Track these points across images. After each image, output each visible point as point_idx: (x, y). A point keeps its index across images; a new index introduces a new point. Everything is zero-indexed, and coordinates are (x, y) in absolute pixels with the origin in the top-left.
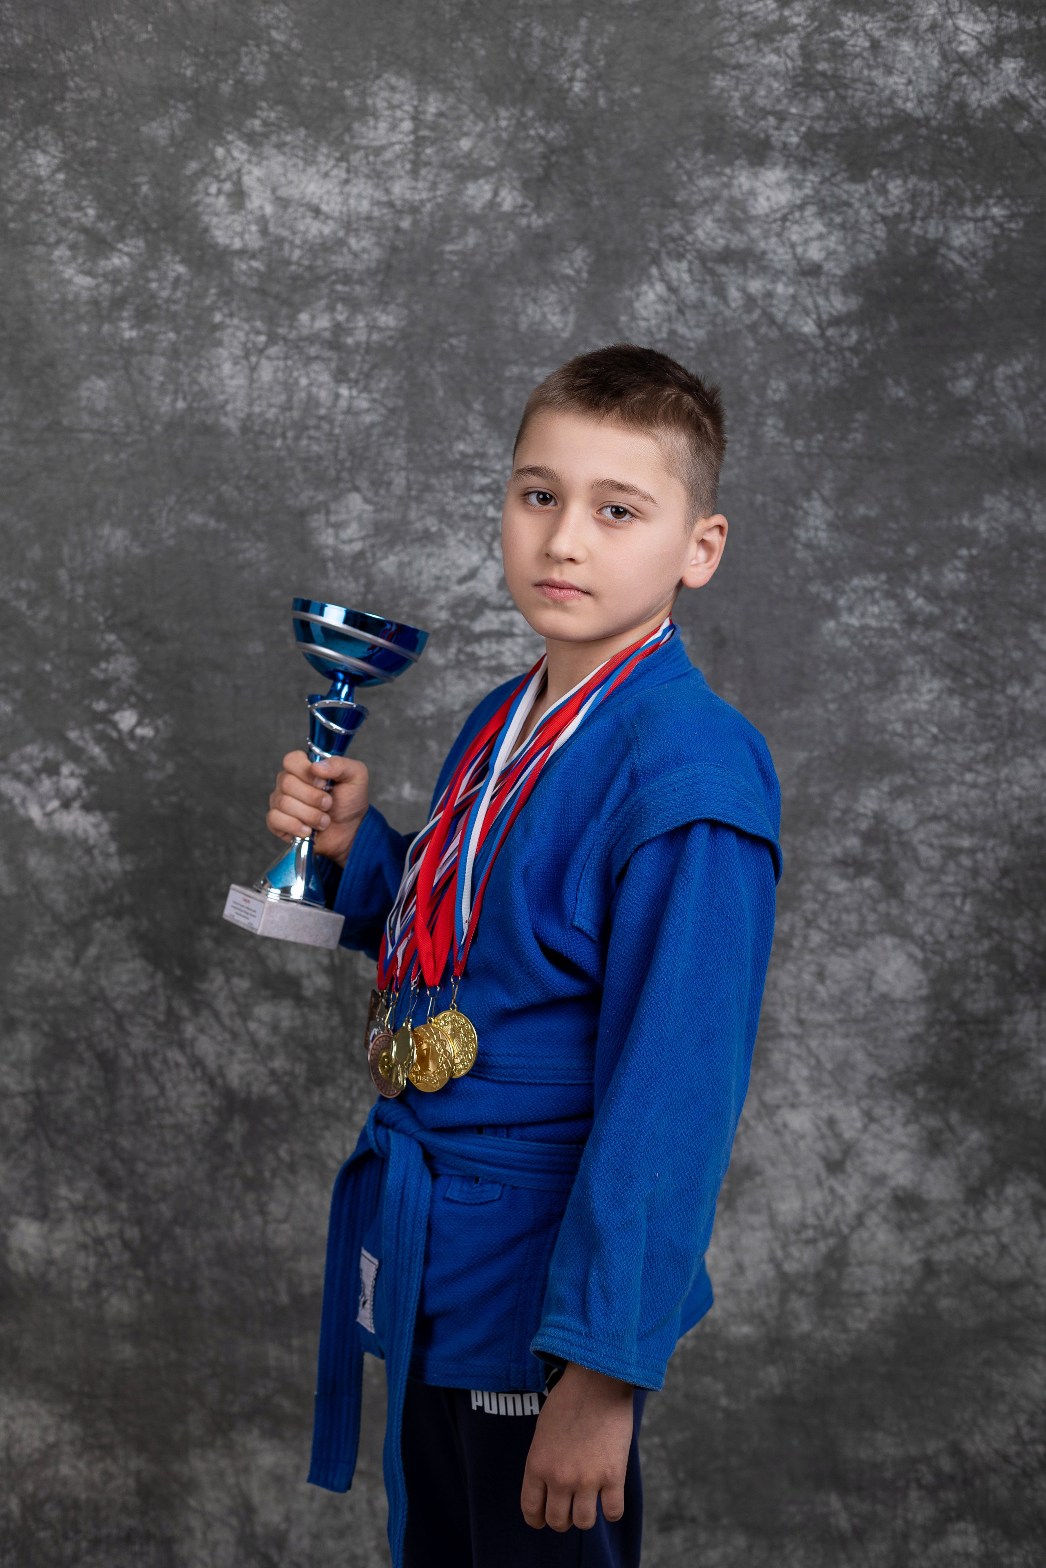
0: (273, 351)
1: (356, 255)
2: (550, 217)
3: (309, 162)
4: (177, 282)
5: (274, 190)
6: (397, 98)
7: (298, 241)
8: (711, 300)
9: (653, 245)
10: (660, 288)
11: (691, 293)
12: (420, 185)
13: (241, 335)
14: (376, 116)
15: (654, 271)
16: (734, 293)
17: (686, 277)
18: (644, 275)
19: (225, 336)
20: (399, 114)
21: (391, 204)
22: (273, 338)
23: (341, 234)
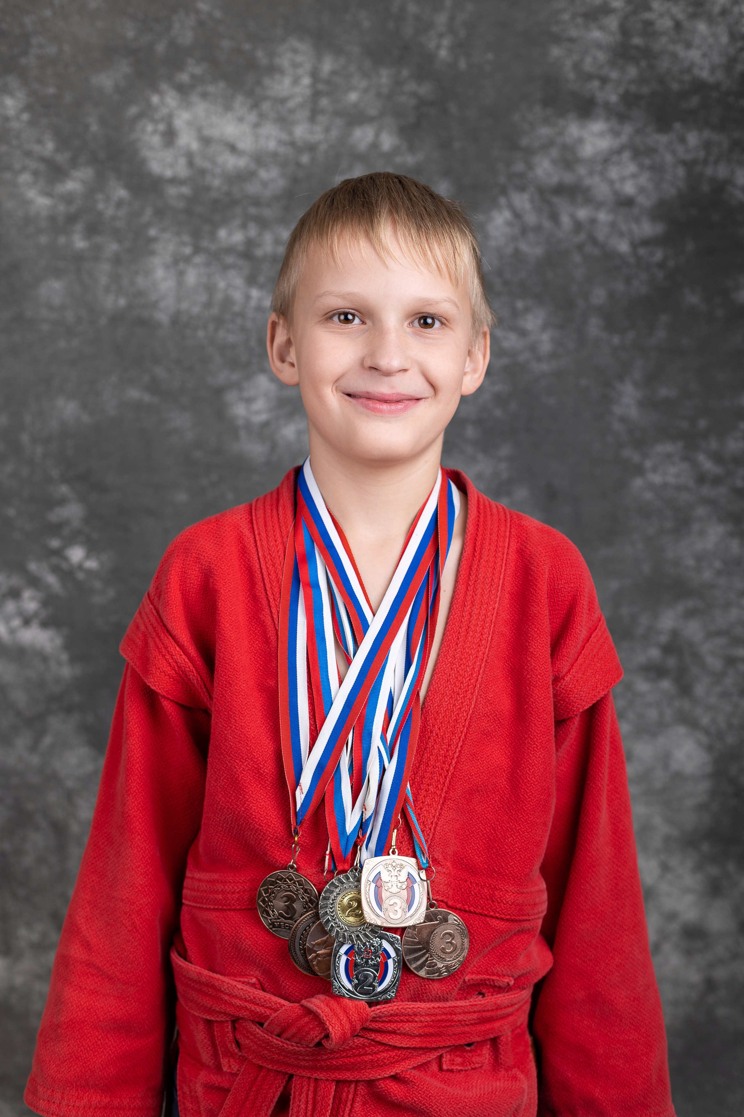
0: (198, 259)
1: (265, 184)
2: (420, 156)
3: (228, 108)
4: (120, 204)
5: (199, 129)
6: (299, 59)
7: (218, 170)
8: (547, 224)
9: (502, 180)
10: (507, 214)
11: (531, 219)
12: (318, 128)
13: (171, 247)
14: (281, 71)
15: (503, 201)
16: (565, 220)
17: (528, 206)
18: (494, 204)
19: (158, 247)
20: (300, 71)
21: (292, 144)
22: (197, 250)
23: (253, 166)
